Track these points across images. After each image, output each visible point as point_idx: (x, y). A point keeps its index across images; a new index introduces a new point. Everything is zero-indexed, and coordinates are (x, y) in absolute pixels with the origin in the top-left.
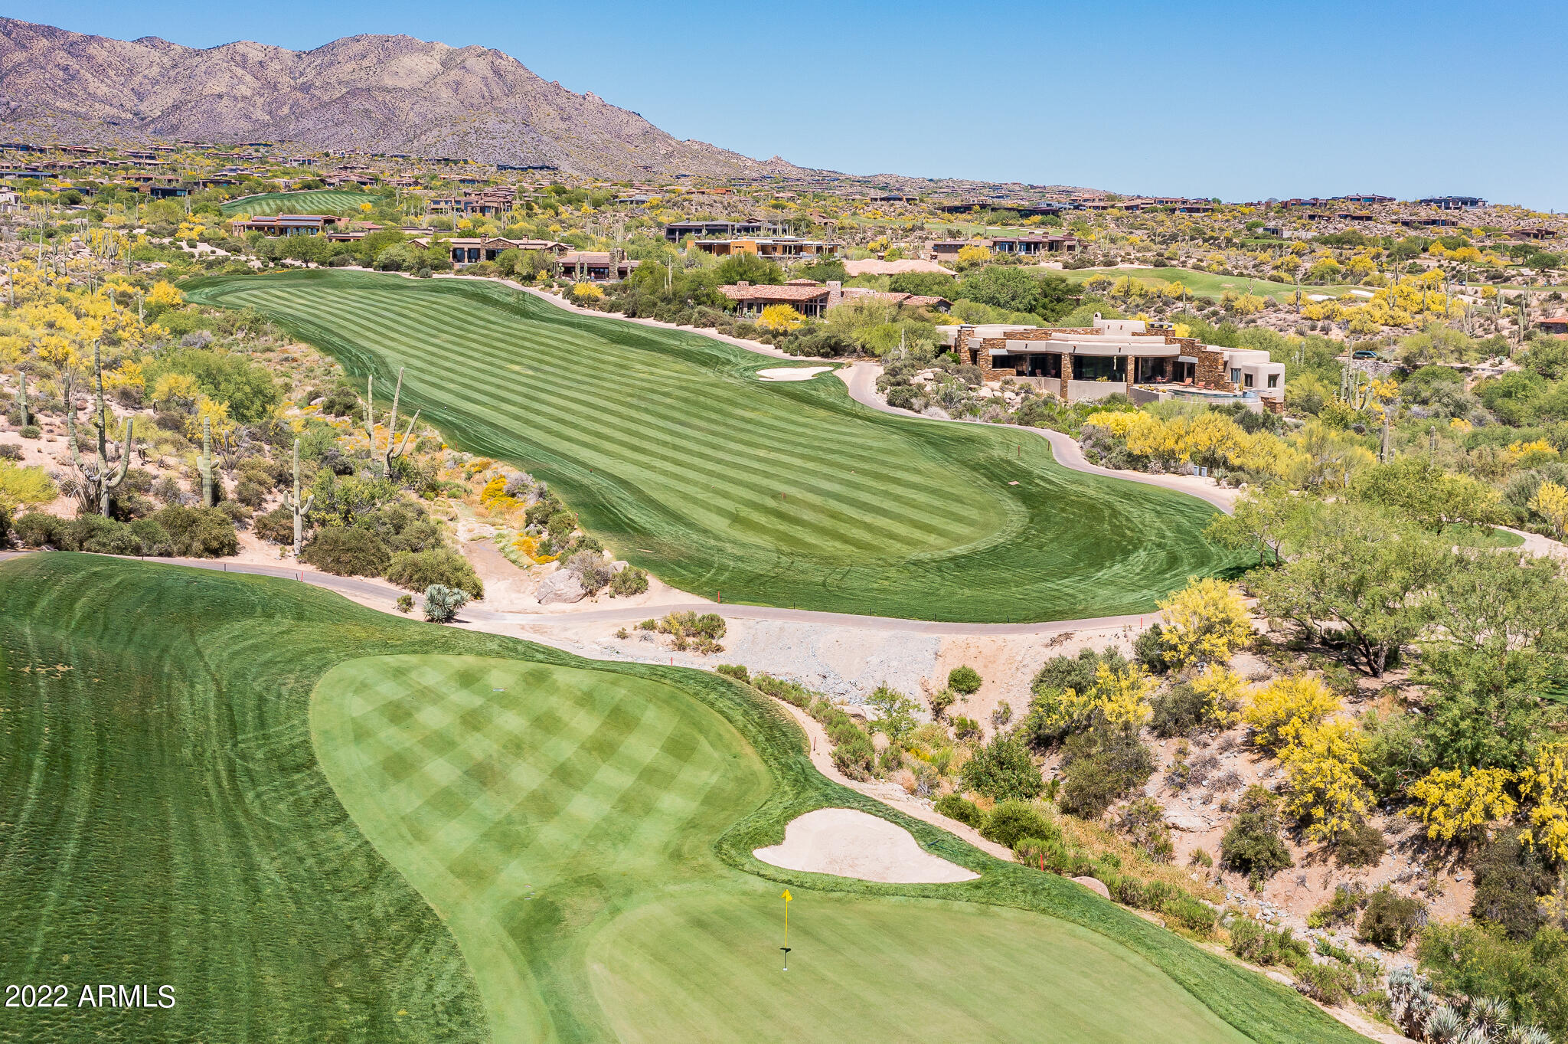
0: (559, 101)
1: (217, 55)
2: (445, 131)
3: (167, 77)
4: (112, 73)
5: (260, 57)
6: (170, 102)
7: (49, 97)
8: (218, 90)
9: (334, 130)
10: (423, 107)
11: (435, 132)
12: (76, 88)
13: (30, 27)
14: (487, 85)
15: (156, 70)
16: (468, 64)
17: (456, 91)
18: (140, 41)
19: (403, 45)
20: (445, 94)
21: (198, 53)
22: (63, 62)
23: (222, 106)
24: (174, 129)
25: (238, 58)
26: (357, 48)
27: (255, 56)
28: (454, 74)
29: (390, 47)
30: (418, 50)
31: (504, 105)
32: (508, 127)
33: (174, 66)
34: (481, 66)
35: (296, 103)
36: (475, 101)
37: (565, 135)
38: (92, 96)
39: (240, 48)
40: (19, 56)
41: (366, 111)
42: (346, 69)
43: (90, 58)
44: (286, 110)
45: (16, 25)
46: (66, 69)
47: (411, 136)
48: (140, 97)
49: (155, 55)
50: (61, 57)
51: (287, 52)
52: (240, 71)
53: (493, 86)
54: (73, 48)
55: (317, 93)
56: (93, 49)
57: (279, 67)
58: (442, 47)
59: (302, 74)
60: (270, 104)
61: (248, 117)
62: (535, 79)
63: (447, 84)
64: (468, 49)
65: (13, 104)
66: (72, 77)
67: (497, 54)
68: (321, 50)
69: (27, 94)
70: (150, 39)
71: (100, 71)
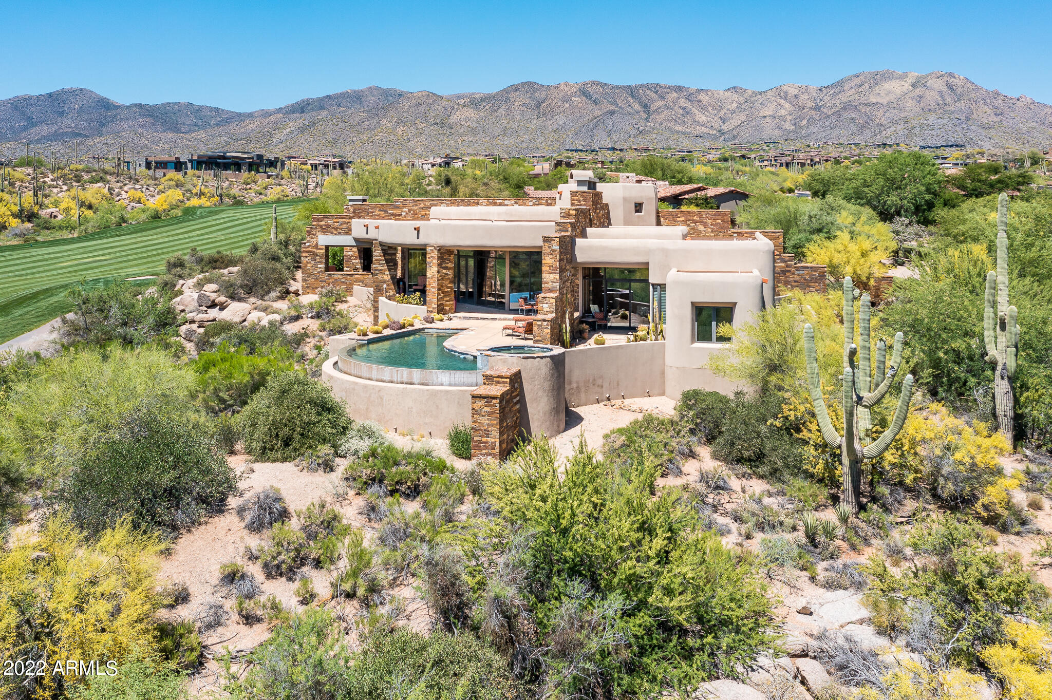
0: (996, 103)
1: (770, 93)
2: (899, 127)
3: (740, 109)
4: (710, 109)
5: (796, 92)
6: (739, 122)
7: (672, 124)
8: (767, 113)
9: (828, 132)
10: (892, 114)
11: (893, 128)
12: (689, 119)
13: (669, 87)
14: (942, 96)
15: (735, 104)
16: (928, 84)
17: (919, 102)
18: (729, 89)
19: (887, 76)
20: (910, 104)
21: (760, 93)
22: (683, 105)
23: (764, 123)
24: (735, 137)
25: (782, 94)
26: (856, 81)
27: (793, 91)
28: (918, 91)
29: (878, 78)
30: (897, 78)
31: (952, 108)
32: (944, 121)
33: (745, 102)
34: (939, 85)
35: (811, 118)
36: (932, 108)
37: (996, 126)
38: (696, 123)
39: (785, 88)
40: (660, 103)
41: (852, 119)
42: (848, 95)
43: (699, 101)
44: (805, 122)
45: (661, 87)
46: (684, 109)
47: (877, 132)
48: (724, 121)
49: (735, 97)
50: (683, 102)
51: (814, 87)
52: (782, 102)
53: (946, 96)
54: (691, 96)
55: (825, 110)
56: (702, 97)
57: (806, 97)
58: (914, 74)
59: (821, 100)
60: (795, 119)
61: (780, 128)
62: (978, 89)
63: (912, 98)
64: (931, 74)
65: (641, 128)
66: (686, 112)
67: (951, 75)
68: (835, 85)
69: (661, 124)
70: (734, 88)
71: (703, 108)
